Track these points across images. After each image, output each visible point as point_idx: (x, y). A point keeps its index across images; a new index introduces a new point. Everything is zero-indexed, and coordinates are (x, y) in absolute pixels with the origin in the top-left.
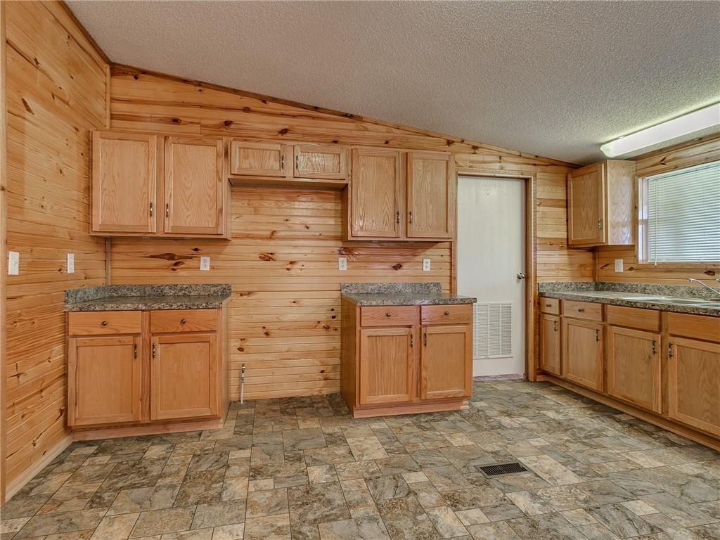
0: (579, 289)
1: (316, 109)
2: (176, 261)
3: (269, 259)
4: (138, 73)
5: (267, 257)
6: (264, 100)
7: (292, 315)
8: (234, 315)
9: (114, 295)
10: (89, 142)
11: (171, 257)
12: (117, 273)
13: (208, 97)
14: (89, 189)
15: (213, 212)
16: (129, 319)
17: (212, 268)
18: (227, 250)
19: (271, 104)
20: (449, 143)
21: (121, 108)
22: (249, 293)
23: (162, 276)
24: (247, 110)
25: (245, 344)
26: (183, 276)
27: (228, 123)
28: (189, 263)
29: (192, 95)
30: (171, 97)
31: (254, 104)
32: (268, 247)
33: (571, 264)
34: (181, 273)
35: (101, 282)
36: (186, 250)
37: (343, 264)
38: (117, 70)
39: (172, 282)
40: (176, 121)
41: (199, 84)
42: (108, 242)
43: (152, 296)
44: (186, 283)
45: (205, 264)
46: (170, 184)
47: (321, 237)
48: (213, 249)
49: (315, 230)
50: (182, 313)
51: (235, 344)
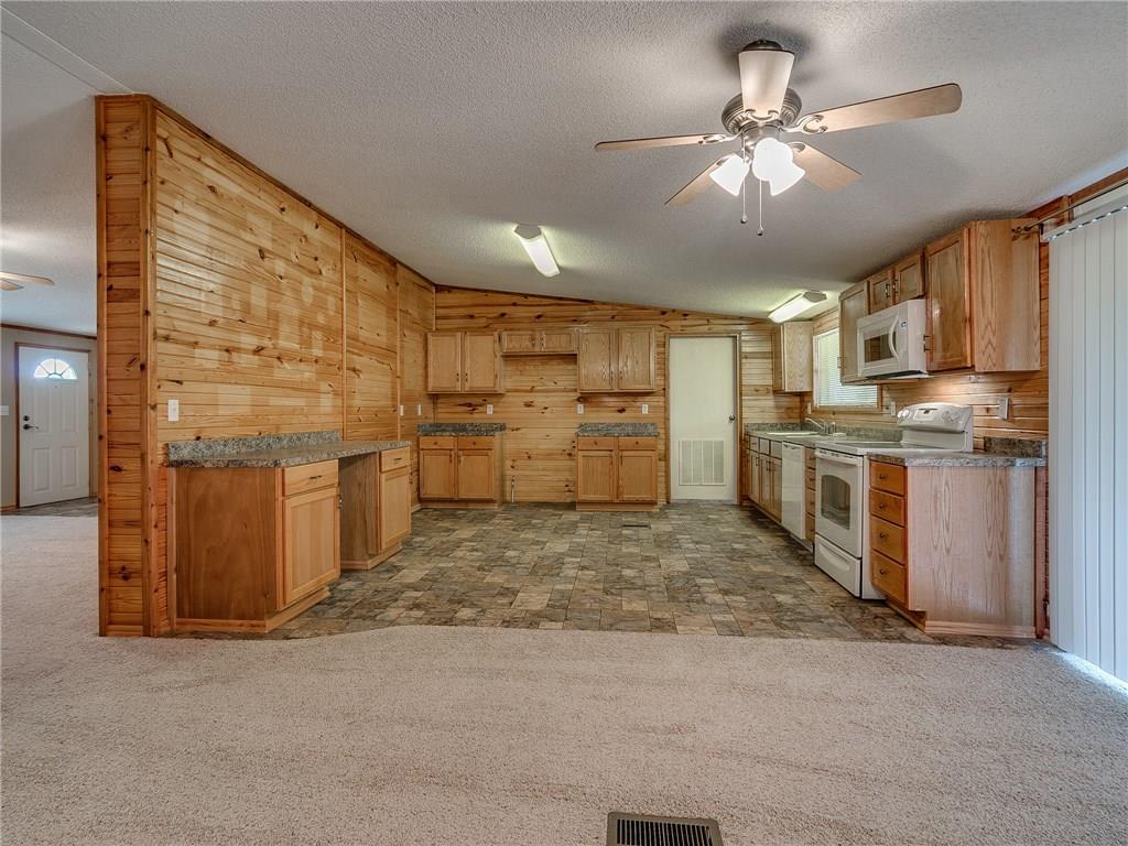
0: (784, 428)
1: (561, 299)
2: (472, 407)
3: (530, 406)
4: (450, 289)
5: (528, 405)
6: (526, 296)
7: (545, 446)
8: (508, 443)
9: (438, 428)
10: (426, 336)
11: (470, 405)
12: (440, 416)
13: (492, 299)
14: (426, 367)
15: (492, 376)
16: (447, 441)
17: (494, 412)
18: (503, 400)
19: (530, 299)
20: (663, 313)
21: (441, 312)
22: (517, 429)
23: (462, 416)
24: (514, 304)
25: (515, 464)
26: (477, 418)
27: (503, 315)
28: (481, 409)
29: (481, 299)
30: (469, 302)
31: (520, 300)
32: (529, 398)
33: (777, 407)
34: (476, 416)
35: (432, 421)
36: (480, 401)
37: (580, 408)
38: (440, 288)
39: (470, 421)
40: (472, 317)
41: (485, 291)
42: (435, 397)
43: (460, 429)
44: (479, 422)
45: (490, 409)
46: (468, 361)
47: (565, 390)
48: (494, 400)
49: (561, 385)
50: (474, 439)
51: (510, 463)
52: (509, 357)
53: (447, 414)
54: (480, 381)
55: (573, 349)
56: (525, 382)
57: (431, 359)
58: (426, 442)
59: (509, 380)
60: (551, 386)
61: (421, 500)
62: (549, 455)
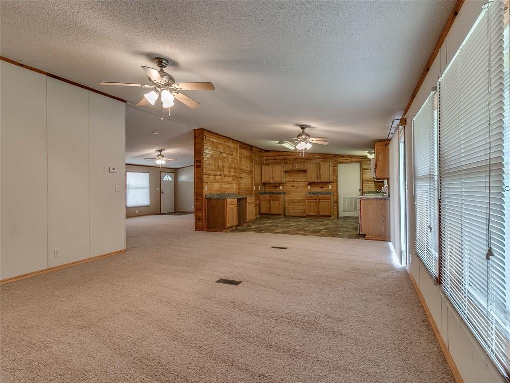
2: (276, 187)
4: (269, 151)
5: (293, 186)
7: (298, 199)
8: (288, 198)
9: (266, 193)
10: (262, 166)
11: (275, 186)
12: (266, 189)
13: (281, 153)
14: (262, 175)
15: (281, 177)
16: (268, 197)
17: (283, 188)
18: (286, 184)
20: (335, 156)
21: (267, 158)
22: (289, 193)
23: (273, 190)
24: (288, 155)
27: (285, 158)
28: (278, 187)
29: (278, 153)
30: (275, 154)
31: (290, 153)
32: (293, 184)
34: (277, 189)
35: (264, 191)
36: (278, 185)
37: (309, 187)
38: (266, 151)
39: (275, 191)
40: (276, 159)
42: (265, 184)
43: (271, 193)
44: (278, 191)
45: (281, 187)
46: (274, 173)
47: (304, 181)
48: (282, 184)
49: (303, 180)
50: (275, 196)
51: (287, 204)
52: (286, 171)
53: (268, 189)
54: (277, 179)
55: (305, 168)
56: (292, 179)
57: (263, 172)
58: (262, 197)
59: (287, 178)
60: (300, 180)
61: (260, 214)
62: (299, 201)
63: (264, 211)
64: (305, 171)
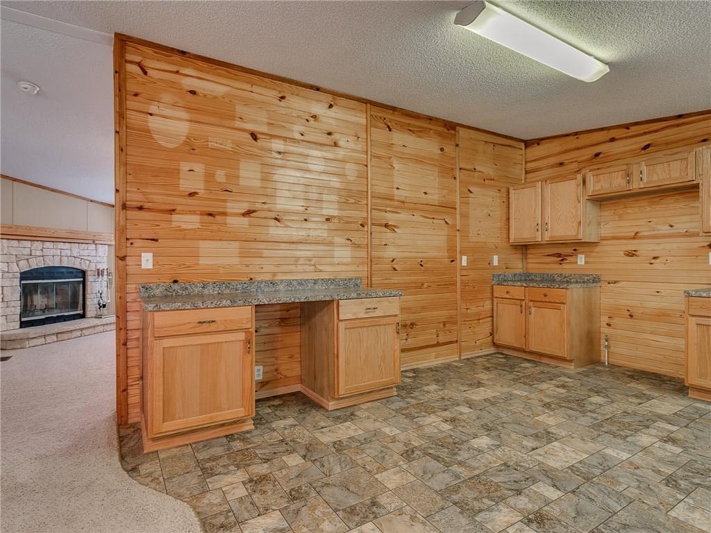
1: (680, 116)
2: (562, 258)
3: (633, 255)
4: (538, 141)
5: (631, 254)
6: (627, 127)
8: (606, 298)
9: (527, 279)
10: (507, 193)
11: (559, 255)
12: (530, 266)
13: (582, 142)
14: (508, 220)
15: (575, 225)
16: (518, 292)
17: (586, 262)
18: (597, 249)
19: (632, 128)
21: (531, 166)
22: (615, 282)
24: (612, 140)
25: (611, 322)
26: (567, 268)
27: (597, 155)
28: (570, 259)
29: (572, 143)
30: (559, 149)
31: (623, 132)
32: (631, 245)
34: (565, 266)
35: (518, 271)
36: (569, 250)
38: (528, 144)
39: (559, 272)
40: (561, 164)
41: (576, 134)
42: (524, 248)
43: (548, 280)
44: (568, 273)
45: (581, 260)
46: (549, 209)
47: (688, 234)
48: (586, 249)
49: (680, 227)
50: (546, 291)
51: (604, 320)
52: (601, 201)
53: (535, 264)
56: (627, 227)
57: (512, 211)
58: (499, 291)
59: (610, 224)
60: (665, 229)
61: (495, 345)
62: (662, 316)
63: (507, 336)
64: (690, 190)
